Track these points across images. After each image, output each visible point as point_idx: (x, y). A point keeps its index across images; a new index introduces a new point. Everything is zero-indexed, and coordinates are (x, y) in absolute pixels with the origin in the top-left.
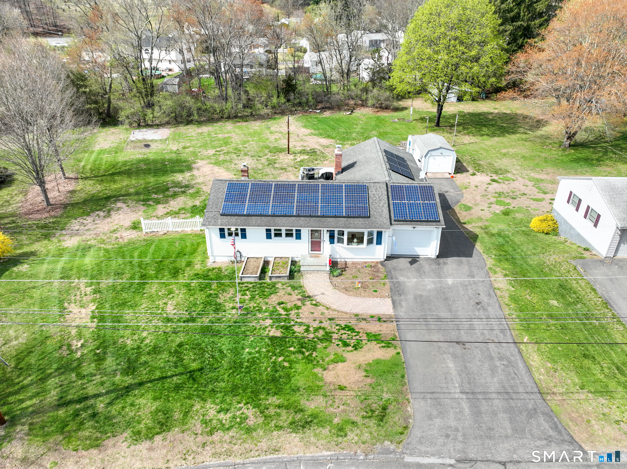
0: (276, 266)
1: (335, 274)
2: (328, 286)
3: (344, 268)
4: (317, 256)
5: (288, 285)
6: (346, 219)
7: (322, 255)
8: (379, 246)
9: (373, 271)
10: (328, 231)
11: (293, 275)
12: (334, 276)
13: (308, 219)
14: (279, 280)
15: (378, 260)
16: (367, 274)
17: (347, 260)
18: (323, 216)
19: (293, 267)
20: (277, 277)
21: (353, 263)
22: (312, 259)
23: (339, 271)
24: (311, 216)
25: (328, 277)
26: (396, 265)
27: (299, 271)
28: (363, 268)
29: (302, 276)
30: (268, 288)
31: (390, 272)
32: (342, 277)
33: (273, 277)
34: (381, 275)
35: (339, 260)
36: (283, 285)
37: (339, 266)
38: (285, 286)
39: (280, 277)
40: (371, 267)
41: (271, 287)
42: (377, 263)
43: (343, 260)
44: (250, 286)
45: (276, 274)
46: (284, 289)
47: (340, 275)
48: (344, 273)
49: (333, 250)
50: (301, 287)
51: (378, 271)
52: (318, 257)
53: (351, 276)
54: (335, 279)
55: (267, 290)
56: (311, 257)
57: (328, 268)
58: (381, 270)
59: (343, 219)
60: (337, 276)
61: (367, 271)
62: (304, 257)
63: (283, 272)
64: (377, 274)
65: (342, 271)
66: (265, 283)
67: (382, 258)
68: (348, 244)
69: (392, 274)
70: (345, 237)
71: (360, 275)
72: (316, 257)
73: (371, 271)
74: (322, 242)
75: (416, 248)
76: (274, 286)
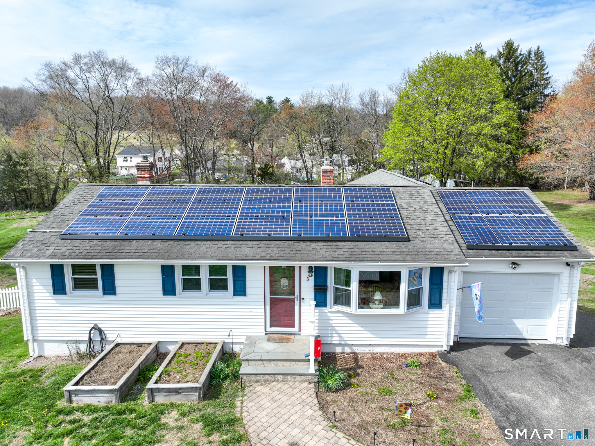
0: (178, 363)
1: (331, 383)
2: (313, 419)
3: (354, 369)
4: (285, 339)
5: (195, 415)
6: (352, 244)
7: (297, 337)
8: (435, 313)
9: (430, 377)
10: (310, 268)
11: (219, 386)
12: (328, 389)
13: (262, 244)
14: (175, 399)
15: (434, 350)
16: (415, 385)
17: (357, 350)
18: (300, 239)
19: (221, 365)
20: (170, 391)
21: (374, 357)
22: (271, 344)
23: (341, 375)
24: (270, 239)
25: (313, 391)
26: (481, 360)
27: (236, 376)
28: (400, 367)
29: (243, 389)
30: (134, 427)
31: (475, 377)
32: (351, 393)
33: (159, 390)
34: (453, 386)
35: (338, 350)
36: (183, 415)
37: (340, 364)
38: (186, 421)
39: (177, 391)
40: (420, 366)
41: (143, 421)
42: (433, 356)
43: (347, 350)
44: (87, 418)
45: (168, 382)
46: (180, 428)
47: (346, 386)
48: (354, 380)
49: (324, 323)
50: (233, 422)
51: (441, 376)
52: (288, 340)
53: (375, 391)
54: (331, 397)
55: (129, 432)
56: (269, 340)
57: (312, 368)
58: (448, 374)
59: (346, 244)
60: (337, 391)
61: (414, 377)
62: (252, 341)
63: (190, 377)
64: (441, 384)
65: (350, 376)
66: (132, 411)
67: (445, 344)
68: (360, 307)
69: (482, 384)
70: (354, 288)
71: (399, 386)
72: (281, 340)
73: (423, 375)
74: (297, 303)
75: (516, 321)
76: (153, 420)
